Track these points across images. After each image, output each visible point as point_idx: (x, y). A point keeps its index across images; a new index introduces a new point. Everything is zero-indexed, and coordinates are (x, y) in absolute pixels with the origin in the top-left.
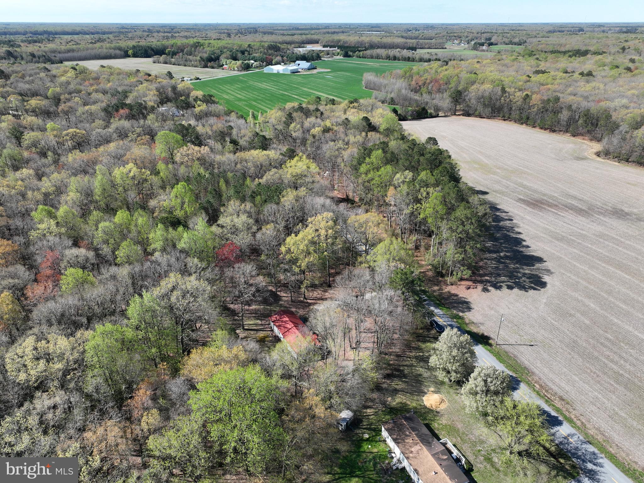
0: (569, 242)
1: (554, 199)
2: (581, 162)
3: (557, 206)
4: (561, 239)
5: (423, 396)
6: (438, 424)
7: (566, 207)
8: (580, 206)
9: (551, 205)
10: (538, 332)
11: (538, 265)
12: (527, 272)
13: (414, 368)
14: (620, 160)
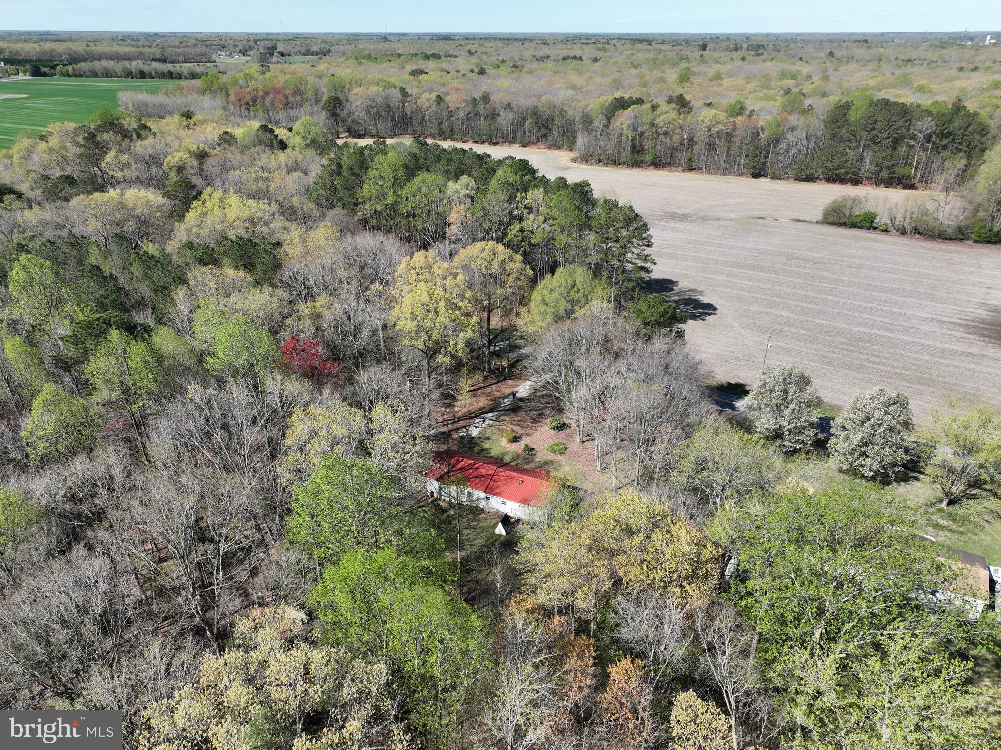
14: (606, 165)
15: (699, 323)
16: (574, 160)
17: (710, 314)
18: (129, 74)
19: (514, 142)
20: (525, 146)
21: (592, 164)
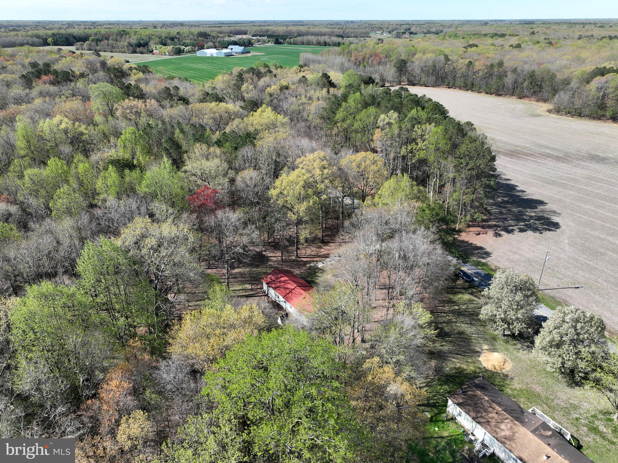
0: (563, 186)
1: (528, 149)
2: (537, 118)
3: (533, 155)
4: (553, 183)
5: (479, 356)
6: (511, 389)
7: (542, 155)
8: (556, 154)
9: (527, 155)
10: (577, 274)
11: (541, 208)
12: (533, 214)
13: (454, 324)
14: (572, 116)
15: (537, 234)
16: (550, 111)
17: (550, 230)
18: (319, 44)
19: (514, 95)
20: (520, 99)
21: (562, 115)
